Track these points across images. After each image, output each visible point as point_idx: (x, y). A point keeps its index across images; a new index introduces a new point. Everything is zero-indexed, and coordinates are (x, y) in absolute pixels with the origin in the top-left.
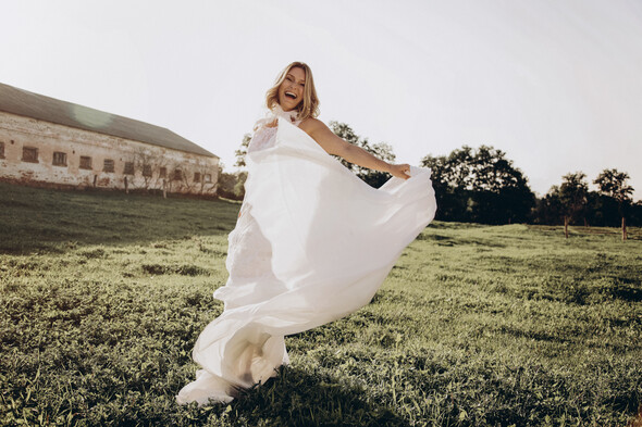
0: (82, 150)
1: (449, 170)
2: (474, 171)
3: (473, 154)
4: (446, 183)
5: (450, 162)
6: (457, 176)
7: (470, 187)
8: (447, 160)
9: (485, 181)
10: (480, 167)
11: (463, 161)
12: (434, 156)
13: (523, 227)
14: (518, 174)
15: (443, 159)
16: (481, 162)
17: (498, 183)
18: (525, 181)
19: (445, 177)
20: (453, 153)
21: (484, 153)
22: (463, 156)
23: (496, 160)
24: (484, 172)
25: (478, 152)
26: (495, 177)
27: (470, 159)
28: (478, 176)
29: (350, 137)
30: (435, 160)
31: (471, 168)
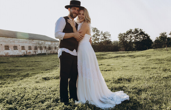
0: (22, 45)
1: (126, 37)
2: (134, 36)
3: (133, 31)
4: (126, 40)
5: (127, 34)
6: (129, 38)
7: (133, 41)
8: (126, 34)
9: (137, 38)
10: (135, 34)
11: (130, 33)
12: (122, 33)
13: (152, 50)
14: (147, 35)
15: (124, 34)
16: (136, 33)
17: (141, 39)
18: (149, 37)
19: (126, 39)
20: (127, 32)
21: (136, 30)
22: (130, 32)
23: (140, 32)
24: (137, 36)
25: (134, 30)
26: (140, 37)
27: (132, 33)
28: (135, 37)
29: (97, 31)
30: (122, 34)
31: (133, 35)
